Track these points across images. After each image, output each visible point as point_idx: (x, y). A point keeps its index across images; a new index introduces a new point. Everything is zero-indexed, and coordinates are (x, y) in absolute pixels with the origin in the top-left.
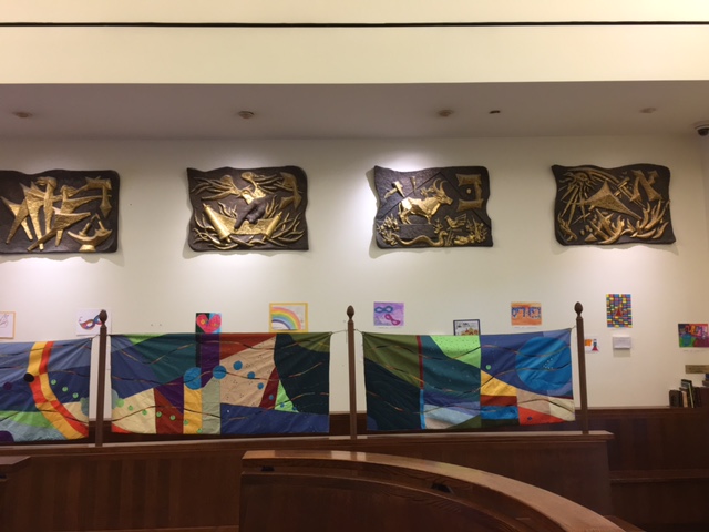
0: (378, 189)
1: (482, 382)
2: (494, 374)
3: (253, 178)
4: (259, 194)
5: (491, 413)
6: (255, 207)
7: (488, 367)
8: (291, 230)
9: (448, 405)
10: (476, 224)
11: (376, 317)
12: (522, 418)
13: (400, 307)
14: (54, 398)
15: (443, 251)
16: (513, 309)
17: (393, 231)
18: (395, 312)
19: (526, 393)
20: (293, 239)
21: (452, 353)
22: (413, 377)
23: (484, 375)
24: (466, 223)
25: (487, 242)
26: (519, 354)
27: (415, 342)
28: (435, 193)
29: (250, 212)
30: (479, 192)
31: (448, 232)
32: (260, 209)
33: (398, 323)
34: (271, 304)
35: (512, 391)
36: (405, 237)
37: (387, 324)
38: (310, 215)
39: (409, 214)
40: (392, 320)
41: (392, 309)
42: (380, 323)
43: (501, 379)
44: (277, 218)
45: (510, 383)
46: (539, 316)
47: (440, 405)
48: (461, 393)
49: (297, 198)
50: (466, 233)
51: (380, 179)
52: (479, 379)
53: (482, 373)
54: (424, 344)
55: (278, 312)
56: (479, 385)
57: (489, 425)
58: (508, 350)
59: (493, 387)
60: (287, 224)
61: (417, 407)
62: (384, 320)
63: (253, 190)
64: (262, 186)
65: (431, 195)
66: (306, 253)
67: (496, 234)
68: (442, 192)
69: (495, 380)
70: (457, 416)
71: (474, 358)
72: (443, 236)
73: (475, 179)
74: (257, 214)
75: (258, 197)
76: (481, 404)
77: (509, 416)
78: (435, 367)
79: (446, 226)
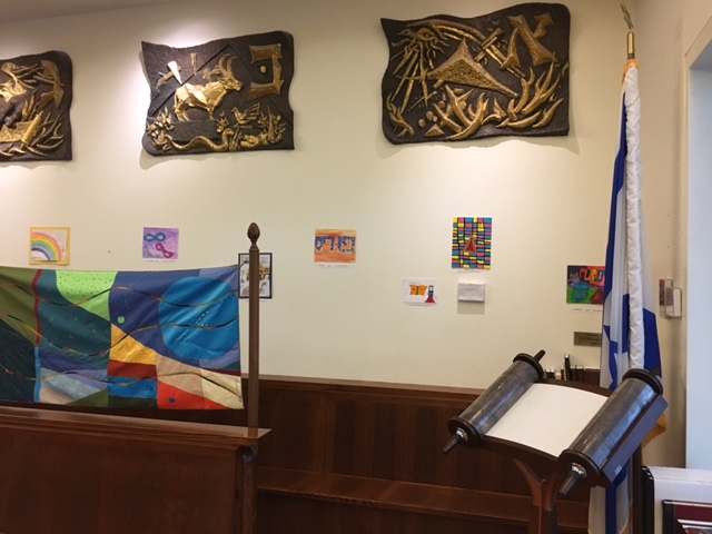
0: (152, 73)
1: (113, 342)
2: (129, 330)
3: (12, 70)
4: (19, 90)
5: (122, 386)
6: (12, 109)
7: (121, 320)
8: (51, 134)
9: (68, 371)
10: (271, 117)
11: (145, 247)
12: (161, 400)
13: (174, 234)
15: (229, 157)
16: (317, 239)
17: (167, 132)
18: (168, 240)
19: (170, 361)
20: (55, 146)
21: (73, 297)
22: (28, 329)
23: (116, 331)
24: (258, 117)
25: (286, 143)
26: (164, 303)
27: (29, 279)
28: (220, 75)
29: (9, 113)
30: (277, 70)
31: (234, 130)
32: (18, 110)
33: (171, 255)
34: (31, 229)
36: (180, 139)
37: (158, 257)
38: (76, 115)
39: (185, 107)
40: (164, 251)
41: (164, 237)
42: (150, 255)
44: (37, 118)
45: (148, 344)
46: (353, 250)
49: (58, 94)
50: (256, 130)
51: (154, 58)
52: (109, 336)
53: (114, 327)
54: (42, 282)
55: (39, 239)
56: (109, 346)
57: (119, 406)
58: (146, 294)
59: (127, 350)
60: (48, 126)
62: (154, 251)
63: (13, 86)
64: (24, 77)
66: (69, 164)
69: (129, 339)
70: (78, 386)
72: (229, 136)
73: (274, 51)
74: (14, 116)
75: (18, 93)
76: (109, 374)
77: (144, 394)
79: (232, 123)
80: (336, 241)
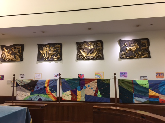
0: (120, 45)
1: (149, 92)
2: (152, 90)
3: (91, 43)
4: (92, 47)
5: (152, 100)
6: (91, 50)
7: (151, 88)
8: (100, 55)
9: (140, 97)
10: (146, 53)
11: (120, 75)
12: (160, 101)
13: (126, 73)
14: (50, 92)
15: (137, 59)
16: (156, 74)
17: (124, 55)
18: (125, 74)
19: (161, 95)
20: (100, 57)
21: (141, 84)
22: (131, 90)
23: (150, 90)
24: (143, 53)
25: (149, 57)
26: (159, 85)
27: (131, 82)
28: (135, 45)
29: (90, 51)
30: (147, 45)
31: (139, 55)
32: (92, 50)
33: (126, 77)
34: (95, 72)
35: (157, 94)
36: (127, 56)
37: (123, 77)
38: (104, 51)
39: (128, 51)
40: (124, 76)
41: (124, 73)
42: (121, 77)
43: (154, 91)
44: (96, 52)
45: (157, 92)
46: (164, 76)
47: (138, 97)
48: (144, 94)
49: (101, 48)
50: (143, 55)
51: (121, 42)
52: (148, 91)
53: (149, 90)
54: (134, 82)
55: (97, 74)
56: (148, 93)
57: (151, 103)
58: (156, 84)
59: (152, 93)
60: (99, 54)
61: (132, 97)
62: (122, 76)
63: (91, 46)
64: (93, 45)
65: (134, 46)
66: (103, 60)
67: (151, 55)
68: (137, 45)
69: (153, 92)
70: (143, 100)
71: (147, 86)
72: (137, 56)
73: (146, 41)
74: (92, 51)
75: (92, 48)
76: (149, 98)
77: (157, 101)
78: (137, 88)
79: (138, 53)
80: (160, 74)
